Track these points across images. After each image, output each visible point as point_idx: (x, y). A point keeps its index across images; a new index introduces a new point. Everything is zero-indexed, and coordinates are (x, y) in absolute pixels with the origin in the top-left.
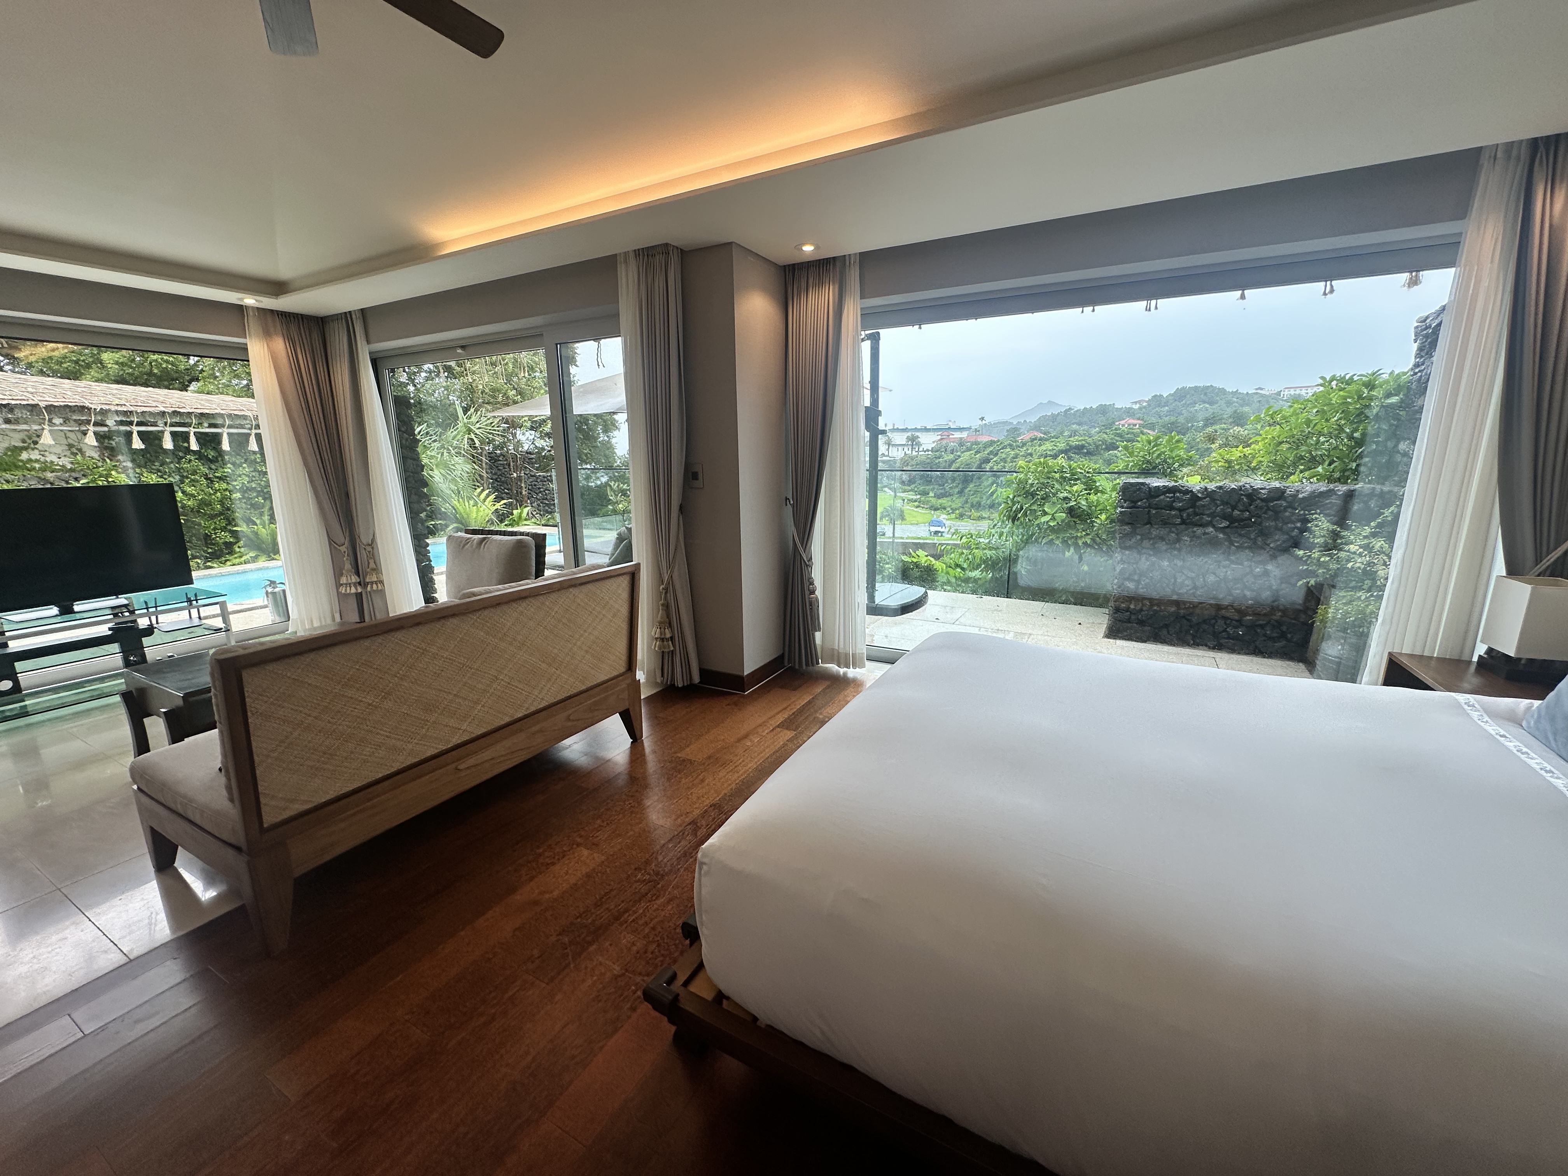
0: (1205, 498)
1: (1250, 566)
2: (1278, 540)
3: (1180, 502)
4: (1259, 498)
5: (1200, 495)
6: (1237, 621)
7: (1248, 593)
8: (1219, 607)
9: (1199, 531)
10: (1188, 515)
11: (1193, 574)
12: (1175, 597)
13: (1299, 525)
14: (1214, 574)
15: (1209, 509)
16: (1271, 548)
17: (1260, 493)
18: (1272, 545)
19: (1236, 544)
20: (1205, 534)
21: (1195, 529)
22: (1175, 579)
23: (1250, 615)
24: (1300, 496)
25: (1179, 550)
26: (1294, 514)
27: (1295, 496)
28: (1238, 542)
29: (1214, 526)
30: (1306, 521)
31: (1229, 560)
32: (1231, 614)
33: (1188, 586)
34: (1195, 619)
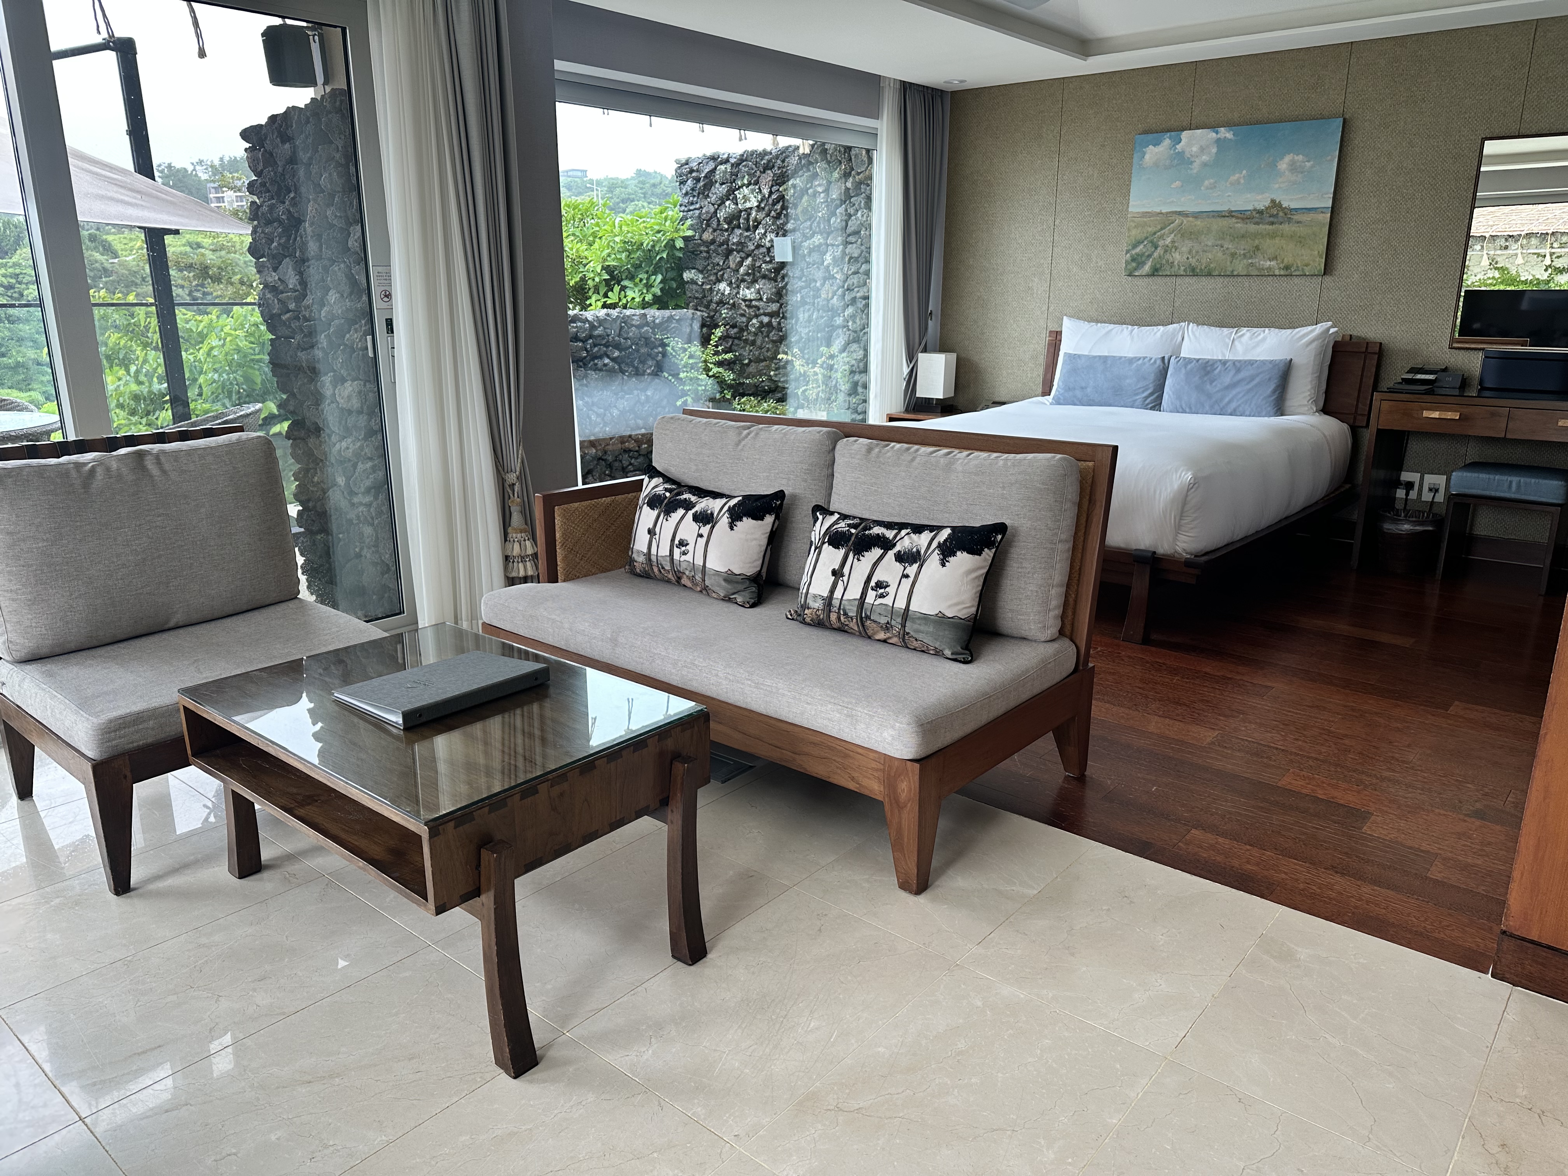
0: (599, 327)
1: (638, 395)
2: (651, 366)
3: (583, 332)
4: (633, 325)
5: (595, 324)
6: (637, 451)
7: (640, 422)
8: (623, 439)
9: (600, 363)
10: (591, 347)
11: (602, 410)
12: (592, 438)
13: (660, 349)
14: (615, 406)
15: (604, 339)
16: (649, 374)
17: (633, 319)
18: (648, 371)
19: (627, 374)
20: (605, 365)
21: (596, 361)
22: (590, 418)
23: (645, 444)
24: (657, 321)
25: (587, 386)
26: (656, 339)
27: (654, 321)
28: (627, 371)
29: (608, 357)
30: (664, 345)
31: (622, 390)
32: (631, 445)
33: (600, 424)
34: (610, 458)
